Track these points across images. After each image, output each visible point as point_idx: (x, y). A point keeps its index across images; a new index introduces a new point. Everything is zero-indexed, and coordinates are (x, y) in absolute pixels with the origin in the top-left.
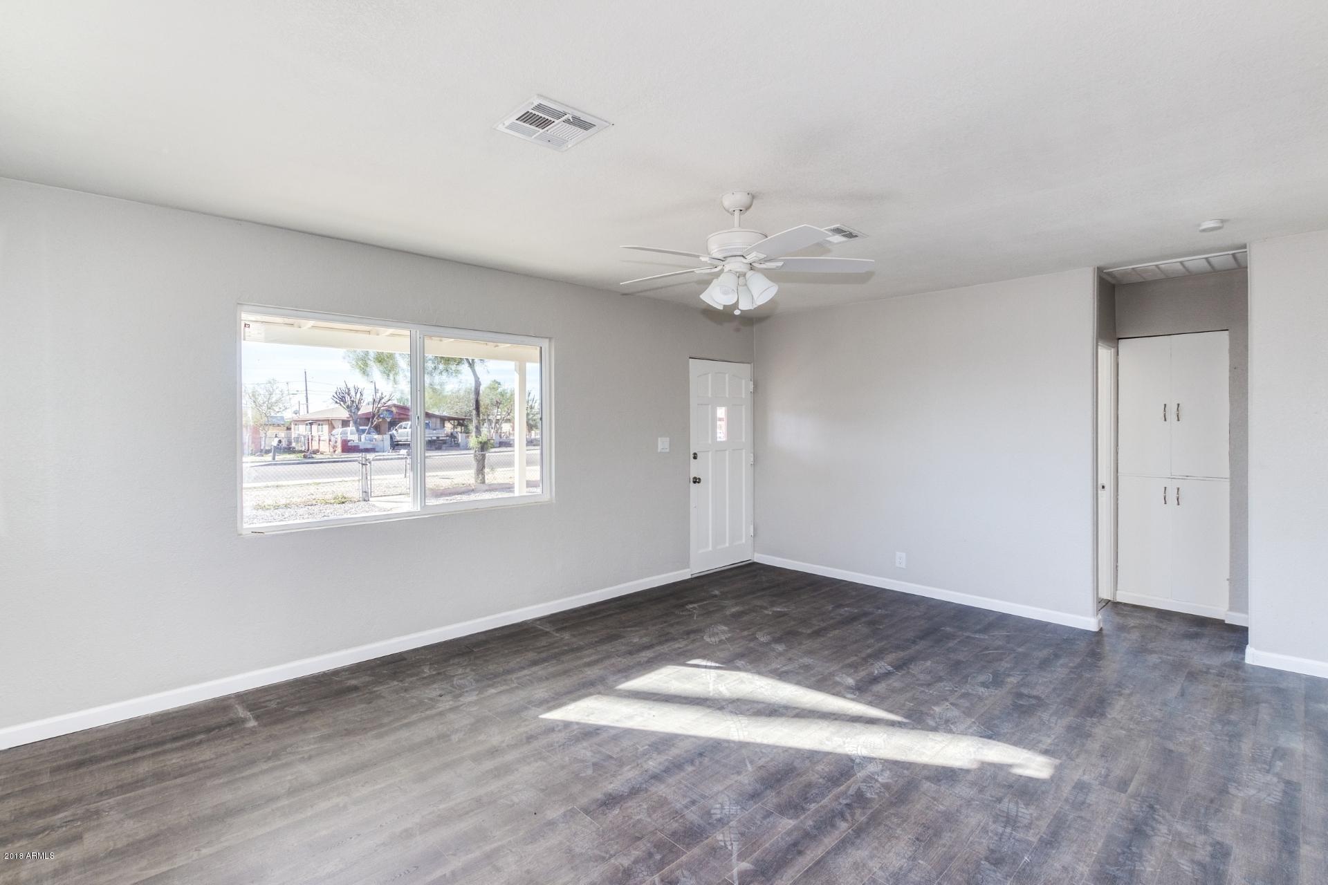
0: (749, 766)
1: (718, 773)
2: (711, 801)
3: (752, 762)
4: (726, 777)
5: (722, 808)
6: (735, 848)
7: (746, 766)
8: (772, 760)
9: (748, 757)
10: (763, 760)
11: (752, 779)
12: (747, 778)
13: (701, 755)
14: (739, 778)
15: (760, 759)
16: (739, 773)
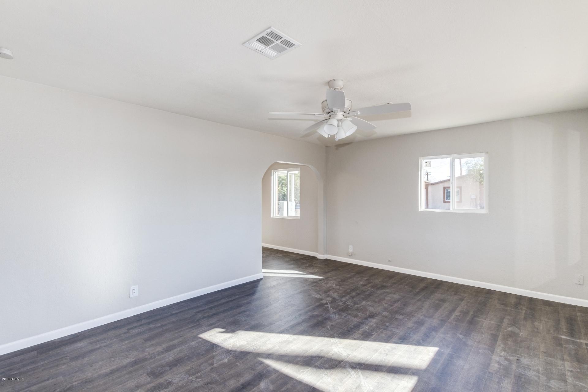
0: (329, 328)
1: (340, 325)
2: (339, 317)
3: (328, 329)
4: (337, 324)
5: (336, 316)
6: (330, 308)
7: (330, 327)
8: (320, 330)
9: (329, 331)
10: (323, 330)
11: (327, 323)
12: (329, 324)
13: (349, 331)
14: (331, 324)
15: (325, 330)
16: (332, 325)
